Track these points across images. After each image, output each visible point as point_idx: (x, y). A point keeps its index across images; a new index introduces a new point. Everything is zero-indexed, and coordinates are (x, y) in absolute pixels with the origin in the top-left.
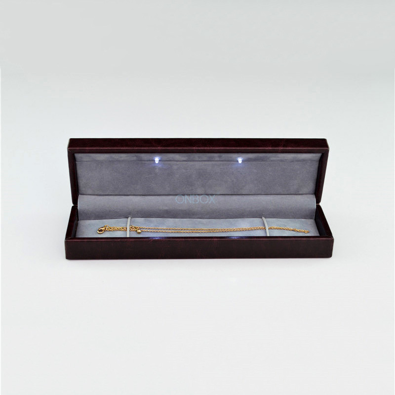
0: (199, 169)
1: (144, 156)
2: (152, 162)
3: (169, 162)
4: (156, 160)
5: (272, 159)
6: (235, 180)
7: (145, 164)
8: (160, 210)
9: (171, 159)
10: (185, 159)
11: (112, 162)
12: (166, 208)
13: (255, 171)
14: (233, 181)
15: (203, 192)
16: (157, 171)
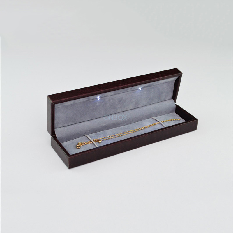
0: (119, 98)
1: (92, 97)
2: (96, 99)
3: (104, 98)
4: (98, 98)
5: (154, 84)
6: (136, 100)
7: (91, 101)
8: (102, 126)
9: (106, 96)
10: (113, 94)
11: (72, 105)
12: (105, 125)
13: (146, 93)
14: (135, 101)
15: (120, 111)
16: (97, 104)
